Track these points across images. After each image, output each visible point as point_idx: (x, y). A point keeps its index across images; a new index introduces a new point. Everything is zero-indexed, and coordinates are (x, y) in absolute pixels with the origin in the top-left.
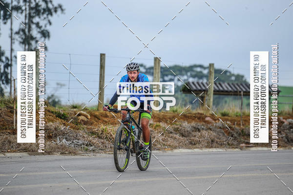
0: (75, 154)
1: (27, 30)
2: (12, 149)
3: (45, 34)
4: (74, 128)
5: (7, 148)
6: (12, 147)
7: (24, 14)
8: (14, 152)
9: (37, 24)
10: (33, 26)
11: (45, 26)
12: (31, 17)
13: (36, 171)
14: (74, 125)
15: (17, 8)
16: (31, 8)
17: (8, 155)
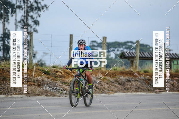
0: (54, 96)
1: (25, 20)
2: (16, 93)
3: (36, 23)
4: (54, 80)
5: (13, 92)
6: (16, 91)
7: (23, 11)
8: (18, 94)
9: (32, 17)
10: (29, 18)
11: (37, 18)
12: (27, 12)
13: (31, 106)
14: (54, 78)
15: (20, 7)
16: (28, 7)
17: (14, 96)
